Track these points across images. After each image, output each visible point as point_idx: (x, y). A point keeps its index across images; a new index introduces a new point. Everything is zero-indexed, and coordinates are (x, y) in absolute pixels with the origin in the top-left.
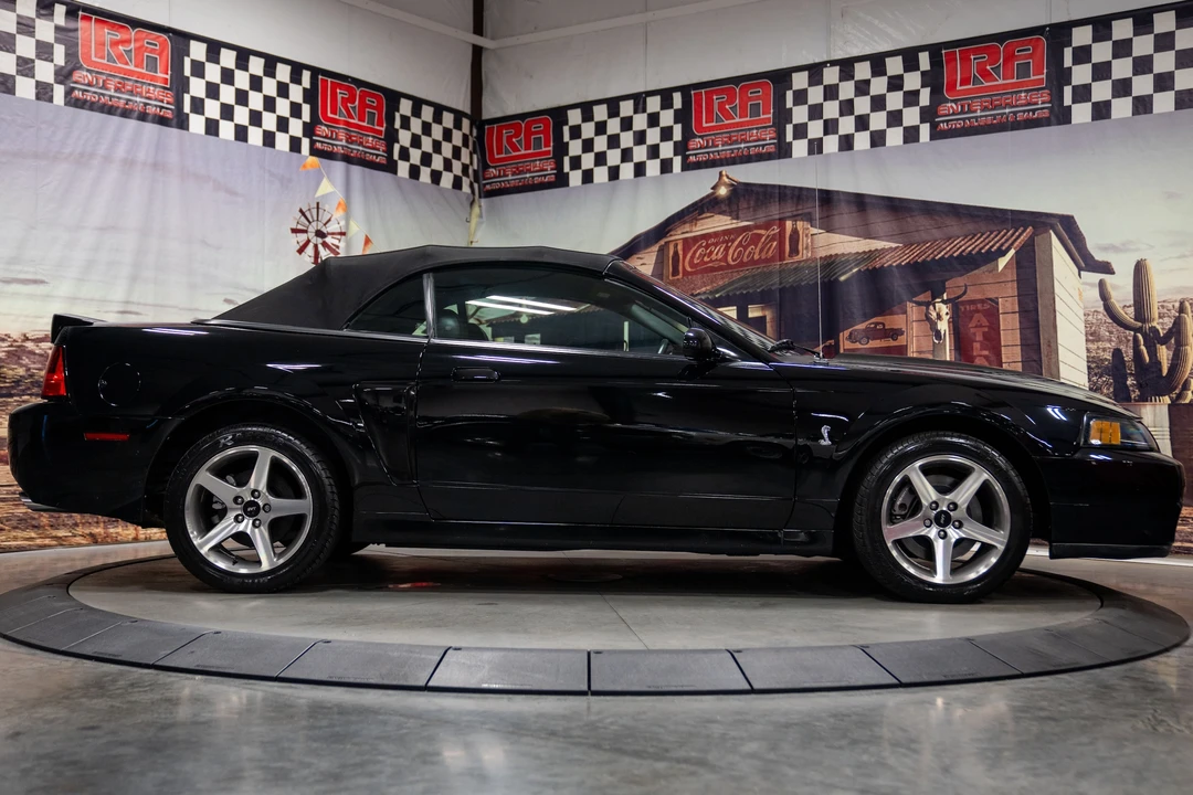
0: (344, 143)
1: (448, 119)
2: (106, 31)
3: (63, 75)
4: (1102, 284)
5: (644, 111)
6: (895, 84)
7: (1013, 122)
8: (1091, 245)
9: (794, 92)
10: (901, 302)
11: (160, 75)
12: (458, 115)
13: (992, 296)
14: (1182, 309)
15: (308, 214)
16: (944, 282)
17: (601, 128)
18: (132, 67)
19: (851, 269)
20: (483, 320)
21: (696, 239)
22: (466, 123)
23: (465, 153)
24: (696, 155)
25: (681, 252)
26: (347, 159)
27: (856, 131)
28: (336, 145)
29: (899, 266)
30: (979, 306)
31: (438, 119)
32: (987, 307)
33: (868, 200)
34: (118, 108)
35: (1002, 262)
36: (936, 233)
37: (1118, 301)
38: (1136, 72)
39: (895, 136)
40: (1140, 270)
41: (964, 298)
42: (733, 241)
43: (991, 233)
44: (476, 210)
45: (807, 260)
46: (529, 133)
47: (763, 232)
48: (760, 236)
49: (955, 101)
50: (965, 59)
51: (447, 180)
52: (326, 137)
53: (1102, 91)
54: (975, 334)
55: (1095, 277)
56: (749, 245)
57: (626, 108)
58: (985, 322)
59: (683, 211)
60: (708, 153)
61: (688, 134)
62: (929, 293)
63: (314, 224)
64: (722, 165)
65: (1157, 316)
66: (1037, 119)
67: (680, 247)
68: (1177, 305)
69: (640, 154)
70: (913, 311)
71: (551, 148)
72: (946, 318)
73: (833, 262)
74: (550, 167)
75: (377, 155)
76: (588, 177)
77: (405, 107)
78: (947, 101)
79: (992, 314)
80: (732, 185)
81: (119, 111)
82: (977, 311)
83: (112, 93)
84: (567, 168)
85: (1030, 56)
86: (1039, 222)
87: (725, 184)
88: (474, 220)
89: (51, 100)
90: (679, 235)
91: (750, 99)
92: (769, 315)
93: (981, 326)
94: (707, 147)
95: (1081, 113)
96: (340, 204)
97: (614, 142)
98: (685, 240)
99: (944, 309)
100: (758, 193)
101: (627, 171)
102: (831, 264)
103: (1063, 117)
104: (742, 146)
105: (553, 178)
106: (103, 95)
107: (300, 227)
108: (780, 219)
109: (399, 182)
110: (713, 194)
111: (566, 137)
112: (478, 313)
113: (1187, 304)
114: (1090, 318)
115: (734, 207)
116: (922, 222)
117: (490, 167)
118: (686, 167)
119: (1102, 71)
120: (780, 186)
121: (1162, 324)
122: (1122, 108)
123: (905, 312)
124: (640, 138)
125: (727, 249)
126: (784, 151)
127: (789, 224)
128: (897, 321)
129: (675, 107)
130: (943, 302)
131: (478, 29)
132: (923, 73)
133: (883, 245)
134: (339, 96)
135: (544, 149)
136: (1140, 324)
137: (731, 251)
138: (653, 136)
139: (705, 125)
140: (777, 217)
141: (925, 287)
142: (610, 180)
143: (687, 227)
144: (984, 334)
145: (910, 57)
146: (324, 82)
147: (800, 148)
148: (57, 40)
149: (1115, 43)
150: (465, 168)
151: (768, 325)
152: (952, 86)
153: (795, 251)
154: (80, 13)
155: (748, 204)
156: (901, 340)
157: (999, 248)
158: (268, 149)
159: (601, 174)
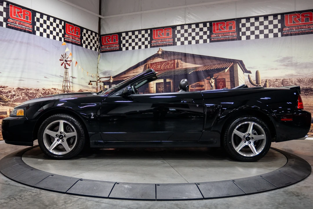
0: (71, 39)
1: (94, 34)
2: (16, 9)
3: (6, 20)
4: (249, 76)
5: (141, 34)
6: (201, 30)
7: (228, 39)
8: (246, 67)
9: (177, 31)
10: (203, 79)
11: (29, 21)
12: (96, 33)
13: (224, 78)
14: (266, 82)
15: (63, 56)
16: (213, 74)
17: (130, 37)
18: (22, 19)
19: (191, 71)
20: (101, 81)
21: (153, 63)
22: (97, 35)
23: (97, 42)
24: (153, 44)
25: (150, 66)
26: (72, 43)
27: (192, 40)
28: (70, 40)
29: (203, 71)
30: (221, 80)
31: (92, 34)
32: (223, 80)
33: (195, 56)
34: (19, 28)
35: (226, 70)
36: (211, 63)
37: (252, 80)
38: (256, 29)
39: (201, 41)
40: (257, 73)
41: (217, 78)
42: (162, 64)
43: (224, 64)
44: (99, 56)
45: (181, 69)
46: (112, 38)
47: (170, 62)
48: (169, 63)
49: (215, 34)
50: (217, 25)
51: (93, 49)
52: (67, 38)
53: (248, 33)
54: (220, 86)
55: (247, 74)
56: (166, 65)
57: (137, 33)
58: (222, 83)
59: (150, 57)
60: (156, 44)
61: (151, 39)
62: (210, 77)
63: (65, 58)
64: (160, 47)
65: (261, 83)
66: (234, 39)
67: (150, 65)
68: (265, 81)
69: (140, 43)
70: (206, 81)
71: (118, 42)
72: (214, 83)
73: (187, 69)
74: (118, 46)
75: (79, 42)
76: (127, 49)
77: (85, 31)
78: (213, 34)
79: (224, 81)
80: (162, 51)
81: (19, 29)
82: (221, 81)
83: (18, 25)
84: (122, 46)
85: (232, 25)
86: (234, 61)
87: (161, 51)
88: (99, 58)
89: (2, 26)
90: (149, 62)
91: (167, 32)
92: (171, 81)
93: (222, 84)
94: (156, 42)
95: (244, 38)
96: (70, 54)
97: (133, 41)
98: (151, 64)
99: (213, 81)
100: (168, 53)
101: (137, 47)
102: (186, 70)
103: (240, 39)
104: (165, 42)
105: (118, 49)
106: (16, 25)
107: (61, 59)
108: (174, 59)
109: (83, 49)
110: (158, 53)
111: (122, 39)
112: (100, 80)
113: (267, 80)
114: (246, 83)
115: (163, 56)
116: (208, 61)
117: (102, 46)
118: (151, 47)
119: (248, 29)
120: (174, 52)
121: (262, 85)
122: (253, 37)
123: (204, 81)
124: (140, 40)
125: (161, 66)
126: (174, 44)
127: (176, 61)
128: (202, 83)
129: (148, 33)
130: (213, 79)
131: (100, 14)
132: (208, 28)
133: (199, 66)
134: (70, 28)
135: (116, 42)
136: (257, 85)
137: (162, 66)
138: (143, 40)
139: (156, 37)
140: (173, 59)
141: (209, 75)
142: (132, 49)
143: (151, 61)
144: (222, 86)
145: (205, 24)
146: (67, 24)
147: (179, 43)
148: (4, 11)
149: (251, 23)
150: (97, 46)
151: (171, 84)
152: (214, 31)
153: (178, 67)
154: (10, 4)
155: (166, 55)
156: (203, 88)
157: (226, 67)
158: (54, 40)
159: (130, 48)
